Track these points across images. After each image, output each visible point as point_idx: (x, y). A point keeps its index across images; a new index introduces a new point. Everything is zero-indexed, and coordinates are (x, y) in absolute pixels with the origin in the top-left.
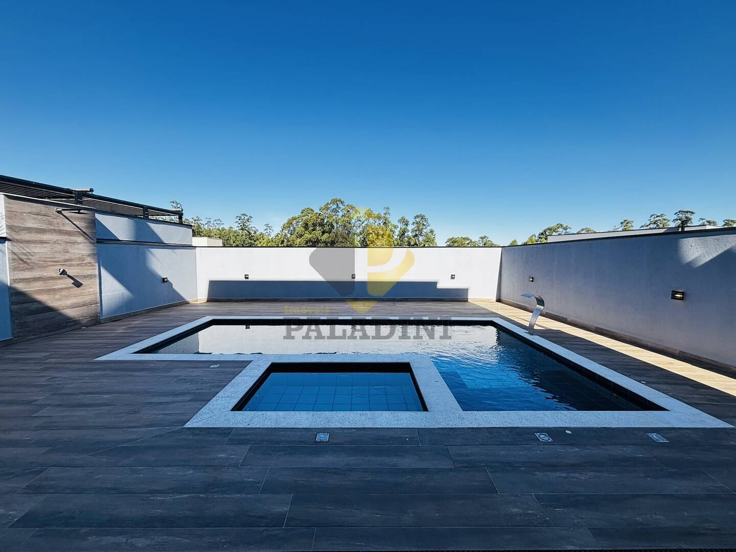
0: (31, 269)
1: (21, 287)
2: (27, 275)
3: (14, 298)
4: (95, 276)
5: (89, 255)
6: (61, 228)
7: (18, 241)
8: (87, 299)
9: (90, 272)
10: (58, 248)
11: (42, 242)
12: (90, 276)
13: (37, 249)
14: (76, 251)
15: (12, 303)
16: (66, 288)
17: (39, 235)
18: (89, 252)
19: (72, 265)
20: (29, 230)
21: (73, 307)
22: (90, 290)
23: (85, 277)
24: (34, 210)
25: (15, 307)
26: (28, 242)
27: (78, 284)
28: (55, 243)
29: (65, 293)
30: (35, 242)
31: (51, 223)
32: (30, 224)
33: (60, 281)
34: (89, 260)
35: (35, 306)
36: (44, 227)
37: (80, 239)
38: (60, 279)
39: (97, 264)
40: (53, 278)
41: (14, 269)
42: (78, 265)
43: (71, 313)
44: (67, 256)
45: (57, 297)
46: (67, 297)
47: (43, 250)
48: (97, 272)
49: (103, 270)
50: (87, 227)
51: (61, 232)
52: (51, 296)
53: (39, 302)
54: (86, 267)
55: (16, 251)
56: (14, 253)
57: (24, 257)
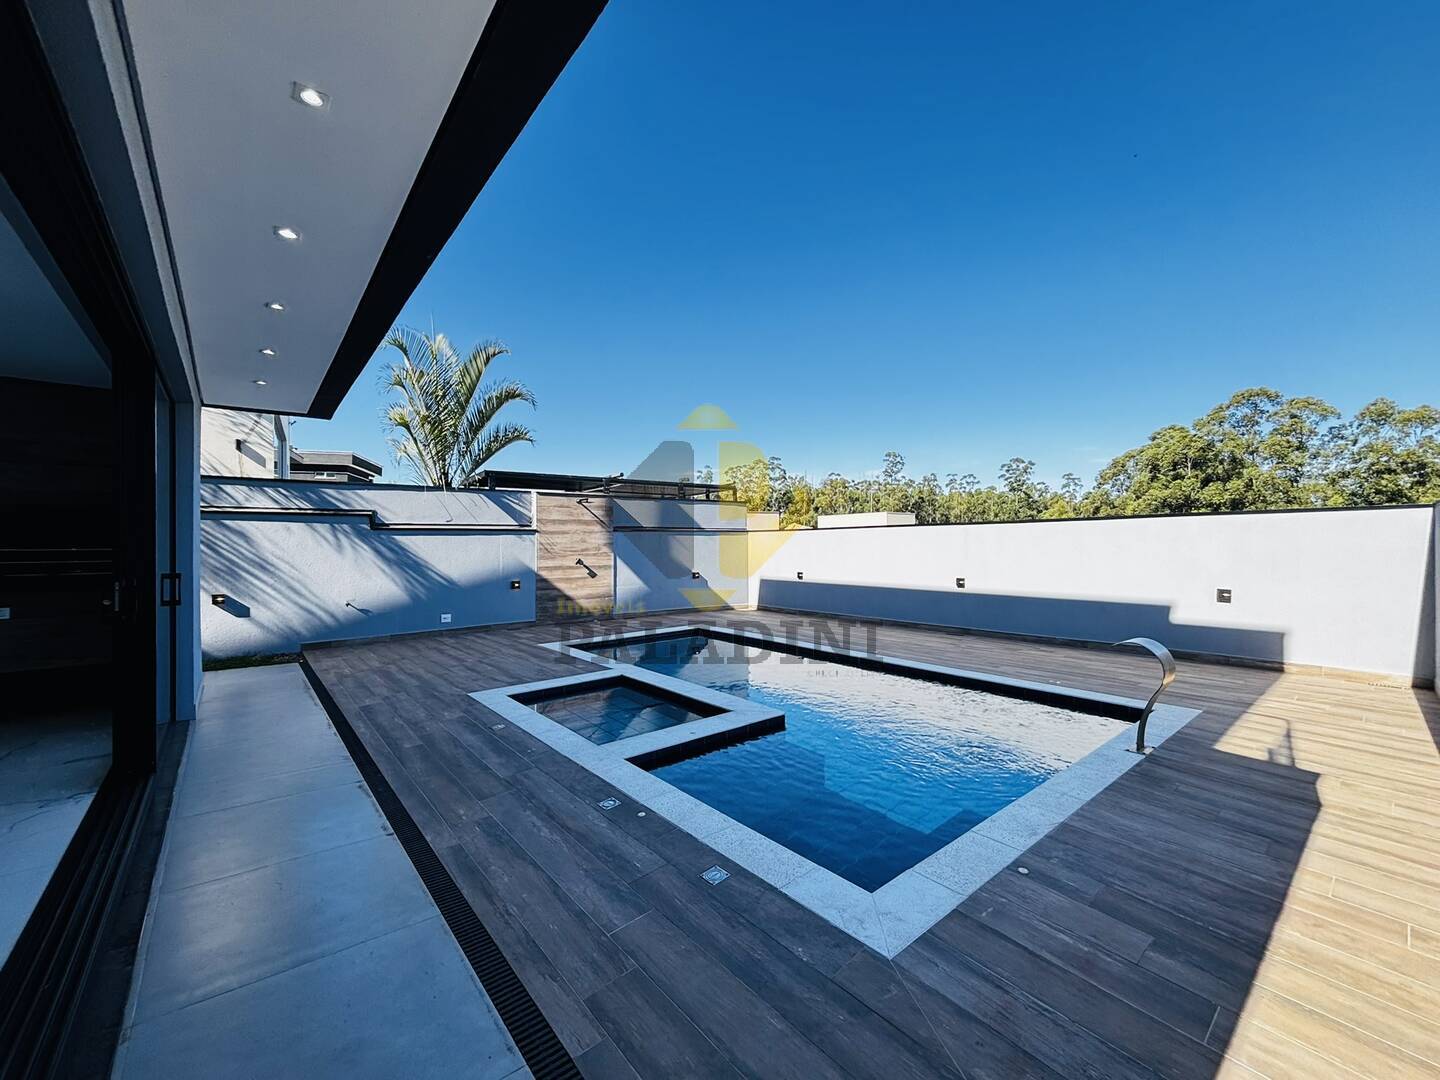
0: (553, 558)
1: (544, 574)
2: (550, 563)
3: (539, 585)
4: (610, 567)
5: (605, 545)
6: (582, 518)
7: (545, 533)
8: (601, 591)
9: (605, 563)
10: (577, 538)
11: (564, 533)
12: (606, 567)
13: (557, 539)
14: (593, 541)
15: (538, 589)
16: (581, 578)
17: (561, 526)
18: (604, 542)
19: (587, 555)
20: (554, 522)
21: (588, 597)
22: (604, 582)
23: (600, 567)
24: (560, 503)
25: (539, 592)
26: (552, 533)
27: (593, 575)
28: (574, 533)
29: (580, 583)
30: (558, 533)
31: (571, 514)
32: (555, 516)
33: (577, 571)
34: (605, 549)
35: (555, 593)
36: (567, 518)
37: (598, 528)
38: (577, 568)
39: (612, 554)
40: (571, 568)
41: (540, 558)
42: (594, 555)
43: (585, 603)
44: (584, 546)
45: (574, 586)
46: (582, 587)
47: (564, 541)
48: (612, 563)
49: (618, 559)
50: (602, 516)
51: (580, 522)
52: (568, 585)
53: (559, 590)
54: (603, 557)
55: (543, 541)
56: (542, 544)
57: (548, 547)
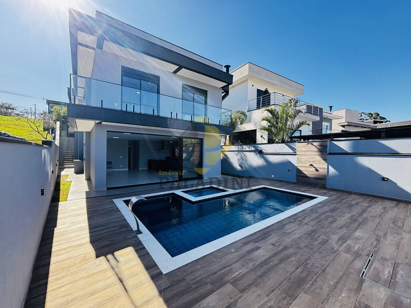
1: (299, 168)
2: (302, 165)
3: (297, 171)
4: (326, 168)
7: (299, 155)
9: (323, 167)
14: (318, 158)
16: (313, 171)
17: (305, 153)
19: (315, 163)
20: (302, 151)
24: (303, 145)
25: (297, 174)
26: (302, 155)
27: (317, 171)
28: (310, 155)
30: (304, 155)
34: (322, 161)
35: (302, 175)
36: (307, 150)
37: (320, 153)
38: (310, 167)
39: (327, 164)
41: (297, 163)
42: (318, 163)
44: (314, 160)
45: (309, 173)
46: (313, 174)
47: (306, 158)
49: (329, 166)
51: (312, 151)
54: (321, 165)
56: (298, 158)
57: (300, 160)
